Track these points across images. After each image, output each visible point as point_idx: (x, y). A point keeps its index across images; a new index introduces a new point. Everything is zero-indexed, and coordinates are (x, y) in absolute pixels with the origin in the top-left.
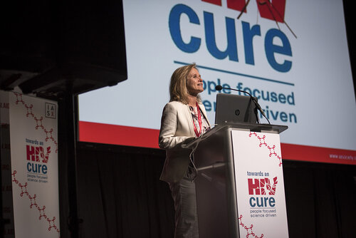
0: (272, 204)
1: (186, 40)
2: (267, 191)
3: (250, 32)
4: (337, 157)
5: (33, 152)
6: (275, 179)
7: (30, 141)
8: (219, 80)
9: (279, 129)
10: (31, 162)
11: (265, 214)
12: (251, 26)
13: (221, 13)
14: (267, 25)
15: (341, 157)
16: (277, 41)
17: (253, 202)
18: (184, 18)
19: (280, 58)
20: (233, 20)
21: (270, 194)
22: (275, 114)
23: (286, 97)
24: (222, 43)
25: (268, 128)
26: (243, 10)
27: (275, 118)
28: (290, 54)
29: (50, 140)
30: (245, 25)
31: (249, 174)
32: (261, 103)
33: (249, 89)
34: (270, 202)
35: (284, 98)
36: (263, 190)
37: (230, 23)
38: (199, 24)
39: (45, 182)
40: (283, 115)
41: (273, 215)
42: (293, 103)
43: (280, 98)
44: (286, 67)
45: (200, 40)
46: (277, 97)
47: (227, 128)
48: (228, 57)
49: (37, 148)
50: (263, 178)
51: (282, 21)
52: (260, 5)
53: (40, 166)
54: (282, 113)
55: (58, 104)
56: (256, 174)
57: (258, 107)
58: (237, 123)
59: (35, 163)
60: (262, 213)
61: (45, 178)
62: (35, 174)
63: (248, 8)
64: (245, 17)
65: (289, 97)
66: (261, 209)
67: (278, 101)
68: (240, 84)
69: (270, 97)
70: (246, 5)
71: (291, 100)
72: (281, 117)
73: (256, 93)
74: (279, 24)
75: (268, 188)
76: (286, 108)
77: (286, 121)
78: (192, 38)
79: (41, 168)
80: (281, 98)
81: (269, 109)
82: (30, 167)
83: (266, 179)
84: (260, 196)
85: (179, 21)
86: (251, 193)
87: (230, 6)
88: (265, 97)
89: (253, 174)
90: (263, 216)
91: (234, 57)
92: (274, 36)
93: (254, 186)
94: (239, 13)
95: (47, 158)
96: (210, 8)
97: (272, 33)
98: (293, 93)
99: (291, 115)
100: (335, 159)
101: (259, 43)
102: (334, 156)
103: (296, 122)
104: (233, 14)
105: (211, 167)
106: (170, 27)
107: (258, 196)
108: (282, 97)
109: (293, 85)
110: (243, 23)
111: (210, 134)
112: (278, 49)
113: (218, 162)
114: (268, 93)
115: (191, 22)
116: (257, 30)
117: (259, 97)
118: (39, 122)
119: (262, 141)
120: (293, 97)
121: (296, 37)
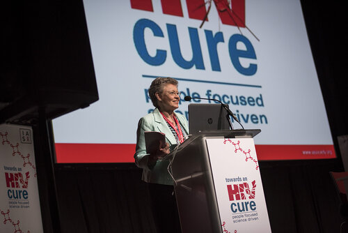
0: (253, 207)
1: (152, 53)
2: (247, 196)
3: (214, 39)
4: (310, 153)
5: (12, 179)
6: (254, 183)
7: (8, 169)
8: (188, 90)
9: (253, 133)
10: (11, 188)
11: (247, 218)
12: (214, 34)
13: (184, 23)
14: (229, 31)
15: (313, 153)
16: (241, 46)
17: (235, 208)
18: (148, 32)
19: (245, 62)
20: (196, 29)
21: (250, 198)
22: (245, 117)
23: (255, 99)
24: (187, 53)
25: (241, 133)
26: (205, 19)
27: (246, 121)
28: (254, 57)
29: (28, 165)
30: (208, 33)
31: (228, 180)
32: (233, 108)
33: (218, 96)
34: (251, 206)
35: (253, 101)
36: (242, 194)
37: (193, 33)
38: (163, 36)
39: (27, 207)
40: (254, 117)
41: (255, 219)
42: (262, 105)
43: (249, 101)
44: (252, 70)
45: (165, 52)
46: (246, 100)
47: (201, 137)
48: (194, 67)
49: (15, 174)
50: (242, 182)
51: (244, 26)
52: (220, 12)
53: (20, 192)
54: (252, 116)
55: (33, 128)
56: (235, 180)
57: (230, 113)
58: (211, 132)
59: (15, 189)
60: (245, 218)
61: (26, 203)
62: (16, 200)
63: (209, 16)
64: (207, 26)
65: (257, 99)
66: (243, 213)
67: (248, 104)
68: (209, 91)
69: (239, 101)
70: (207, 14)
71: (260, 102)
72: (252, 119)
73: (226, 98)
74: (241, 28)
75: (247, 192)
76: (256, 110)
77: (257, 122)
78: (158, 51)
79: (21, 193)
80: (251, 101)
81: (240, 114)
82: (11, 194)
83: (245, 184)
84: (240, 201)
85: (143, 36)
86: (231, 199)
87: (191, 16)
88: (235, 101)
89: (231, 180)
90: (246, 220)
91: (201, 66)
92: (237, 42)
93: (233, 192)
94: (200, 22)
95: (27, 183)
96: (172, 19)
97: (235, 39)
98: (261, 95)
99: (261, 117)
100: (308, 155)
101: (223, 49)
102: (307, 153)
103: (266, 122)
104: (196, 23)
105: (190, 177)
106: (135, 42)
107: (238, 201)
108: (251, 99)
109: (260, 87)
110: (205, 31)
111: (184, 146)
112: (243, 53)
113: (196, 172)
114: (237, 97)
115: (155, 35)
116: (220, 37)
117: (229, 102)
118: (15, 148)
119: (237, 147)
120: (261, 99)
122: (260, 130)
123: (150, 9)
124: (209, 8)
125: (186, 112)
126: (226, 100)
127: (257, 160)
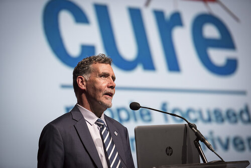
1: (74, 50)
16: (210, 31)
18: (65, 19)
19: (218, 56)
22: (224, 140)
23: (238, 113)
24: (128, 48)
25: (220, 167)
27: (226, 147)
32: (203, 129)
35: (234, 115)
40: (238, 141)
42: (249, 120)
43: (228, 117)
44: (230, 68)
46: (224, 115)
54: (235, 139)
57: (199, 137)
65: (241, 112)
67: (227, 121)
68: (165, 104)
69: (213, 117)
72: (236, 145)
73: (191, 114)
77: (243, 149)
81: (215, 136)
88: (206, 116)
91: (149, 65)
97: (201, 21)
98: (247, 107)
99: (249, 140)
101: (182, 38)
108: (231, 114)
114: (209, 112)
116: (177, 20)
117: (196, 120)
120: (247, 112)
121: (236, 19)
122: (248, 161)
126: (192, 116)
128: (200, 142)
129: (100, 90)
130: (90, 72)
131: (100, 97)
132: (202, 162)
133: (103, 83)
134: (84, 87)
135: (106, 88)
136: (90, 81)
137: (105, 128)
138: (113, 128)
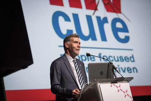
1: (64, 32)
3: (102, 22)
12: (102, 18)
13: (83, 12)
14: (111, 16)
16: (119, 25)
18: (61, 19)
19: (122, 35)
20: (91, 16)
22: (124, 69)
23: (129, 57)
24: (86, 31)
25: (122, 80)
26: (96, 9)
27: (124, 72)
28: (127, 31)
30: (98, 18)
32: (115, 64)
33: (106, 57)
35: (128, 59)
38: (70, 21)
40: (129, 69)
42: (134, 61)
43: (125, 59)
44: (126, 40)
45: (72, 31)
46: (124, 58)
47: (97, 83)
48: (90, 39)
51: (120, 12)
52: (105, 5)
58: (103, 80)
63: (98, 8)
64: (98, 13)
65: (131, 57)
67: (125, 61)
68: (100, 54)
69: (119, 59)
71: (132, 59)
72: (128, 70)
76: (130, 65)
77: (131, 72)
80: (126, 59)
81: (120, 67)
88: (116, 59)
91: (94, 39)
94: (93, 11)
98: (133, 55)
99: (133, 68)
101: (108, 27)
103: (137, 72)
104: (90, 12)
108: (126, 58)
109: (132, 50)
111: (86, 90)
114: (118, 57)
116: (105, 20)
117: (113, 60)
120: (133, 57)
121: (129, 21)
122: (133, 78)
123: (61, 4)
124: (98, 2)
125: (87, 68)
126: (111, 59)
127: (132, 96)
128: (114, 69)
129: (74, 48)
130: (70, 41)
131: (74, 51)
132: (115, 77)
133: (75, 45)
134: (67, 47)
135: (77, 47)
136: (70, 44)
137: (77, 63)
138: (79, 63)
